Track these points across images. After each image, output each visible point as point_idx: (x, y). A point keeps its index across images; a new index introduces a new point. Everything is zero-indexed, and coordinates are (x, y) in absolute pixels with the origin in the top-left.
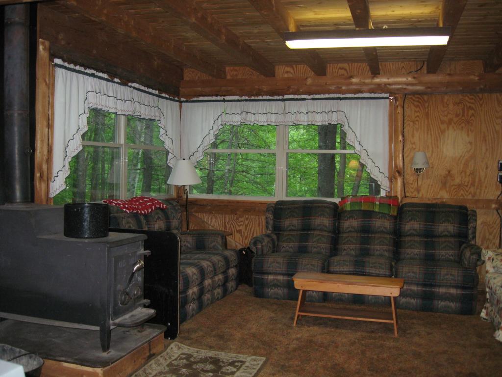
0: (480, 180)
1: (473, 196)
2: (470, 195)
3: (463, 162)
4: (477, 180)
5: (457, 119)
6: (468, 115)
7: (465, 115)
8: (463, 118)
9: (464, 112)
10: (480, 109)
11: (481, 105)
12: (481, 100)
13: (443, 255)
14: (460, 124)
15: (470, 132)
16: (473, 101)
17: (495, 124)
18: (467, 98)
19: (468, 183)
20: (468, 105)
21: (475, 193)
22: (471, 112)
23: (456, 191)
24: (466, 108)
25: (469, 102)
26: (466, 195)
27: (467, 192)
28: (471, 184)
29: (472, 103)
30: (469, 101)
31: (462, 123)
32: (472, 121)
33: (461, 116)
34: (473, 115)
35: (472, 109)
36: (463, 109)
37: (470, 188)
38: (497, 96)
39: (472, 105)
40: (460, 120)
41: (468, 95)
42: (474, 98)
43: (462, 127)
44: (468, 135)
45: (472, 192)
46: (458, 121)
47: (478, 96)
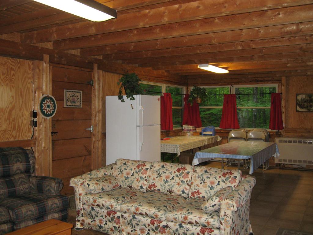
0: (19, 126)
1: (15, 138)
2: (13, 138)
3: (8, 112)
4: (17, 125)
5: (4, 77)
6: (10, 75)
7: (9, 74)
8: (8, 76)
9: (8, 72)
10: (18, 70)
11: (19, 68)
12: (19, 63)
13: (22, 190)
14: (6, 81)
15: (12, 88)
16: (13, 64)
17: (27, 83)
18: (9, 61)
19: (11, 128)
20: (11, 66)
21: (16, 136)
22: (13, 72)
23: (3, 136)
24: (9, 69)
25: (11, 65)
26: (10, 138)
27: (11, 135)
28: (13, 128)
29: (13, 66)
30: (11, 63)
31: (7, 80)
32: (13, 80)
33: (6, 75)
34: (14, 75)
35: (14, 70)
36: (7, 69)
37: (13, 131)
38: (28, 62)
39: (13, 67)
40: (5, 78)
41: (11, 58)
42: (14, 61)
43: (7, 84)
44: (11, 91)
45: (14, 135)
46: (4, 78)
47: (17, 60)
